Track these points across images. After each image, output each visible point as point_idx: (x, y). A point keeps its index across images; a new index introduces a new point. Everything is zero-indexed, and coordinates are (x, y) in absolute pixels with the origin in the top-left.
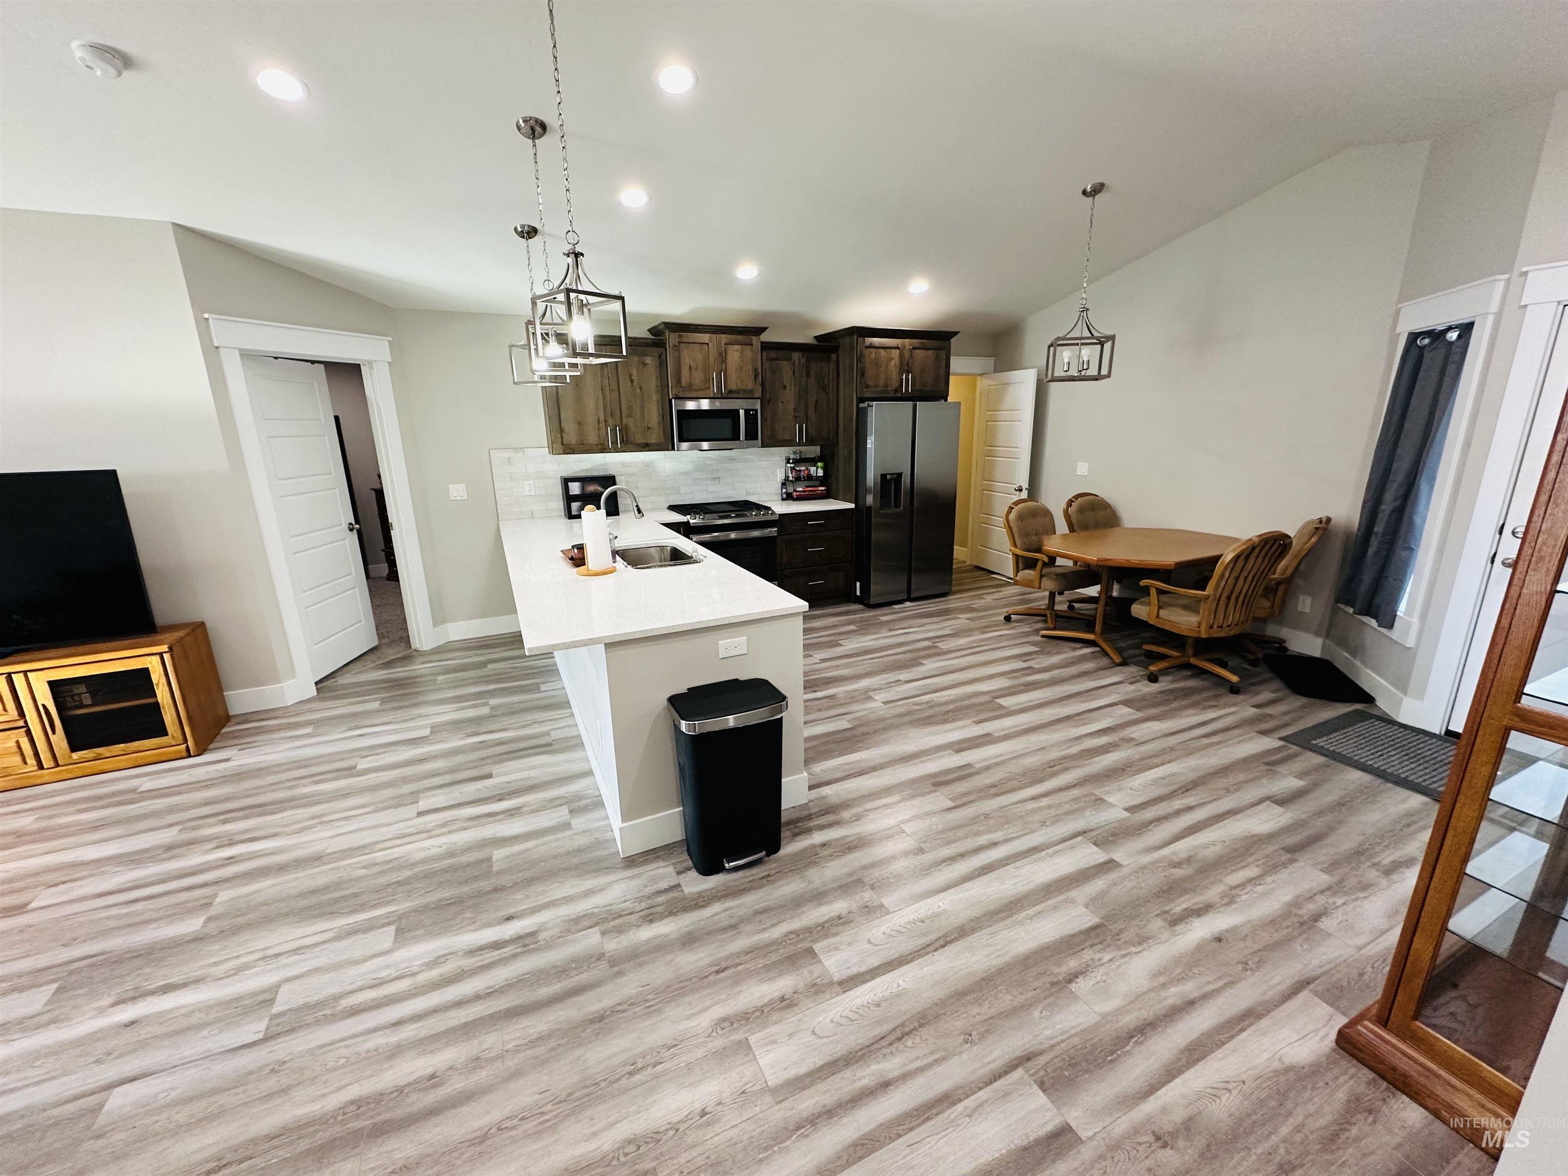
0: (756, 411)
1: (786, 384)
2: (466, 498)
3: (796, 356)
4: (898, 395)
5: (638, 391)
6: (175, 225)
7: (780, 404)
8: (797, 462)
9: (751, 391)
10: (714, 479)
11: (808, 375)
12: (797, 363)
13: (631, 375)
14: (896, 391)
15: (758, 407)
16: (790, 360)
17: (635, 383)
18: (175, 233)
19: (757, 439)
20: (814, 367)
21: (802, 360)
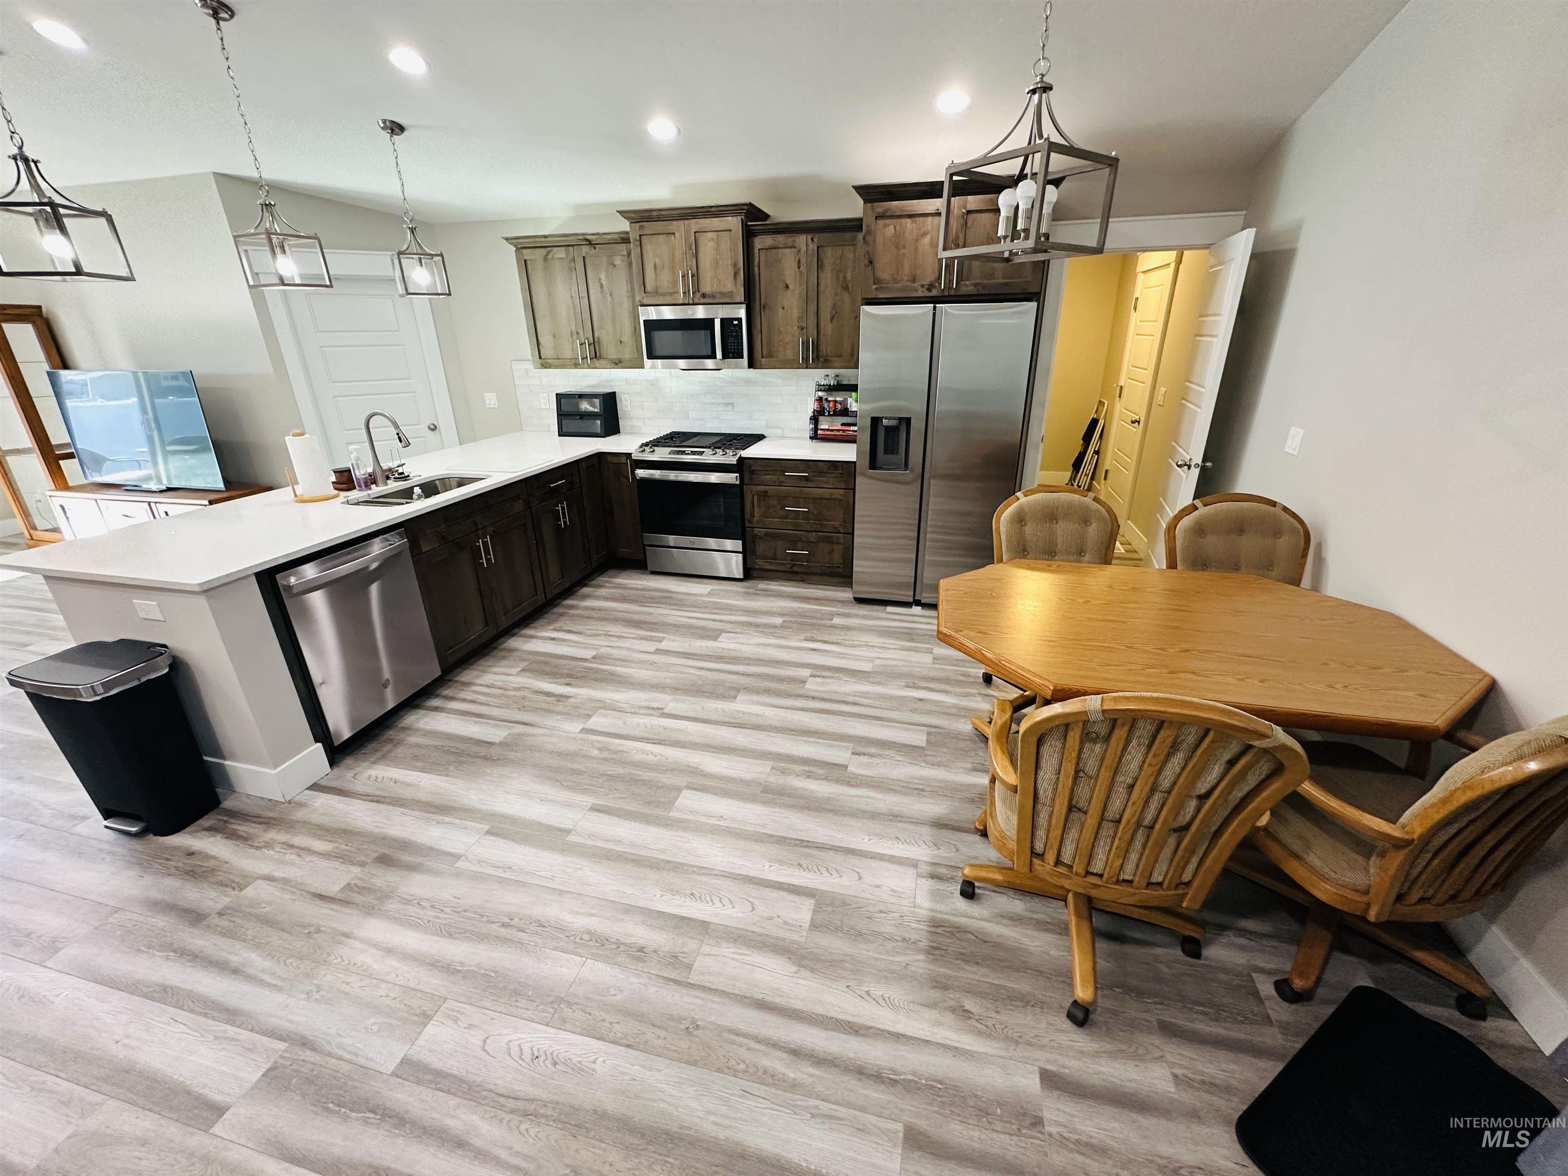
0: (740, 320)
1: (788, 282)
2: (497, 406)
3: (802, 240)
4: (934, 293)
5: (609, 297)
6: (215, 173)
7: (781, 311)
8: (830, 389)
9: (731, 294)
10: (728, 404)
11: (820, 266)
12: (803, 249)
13: (600, 280)
14: (930, 287)
15: (742, 313)
16: (793, 247)
17: (605, 288)
18: (217, 182)
19: (742, 357)
20: (830, 255)
21: (811, 246)
